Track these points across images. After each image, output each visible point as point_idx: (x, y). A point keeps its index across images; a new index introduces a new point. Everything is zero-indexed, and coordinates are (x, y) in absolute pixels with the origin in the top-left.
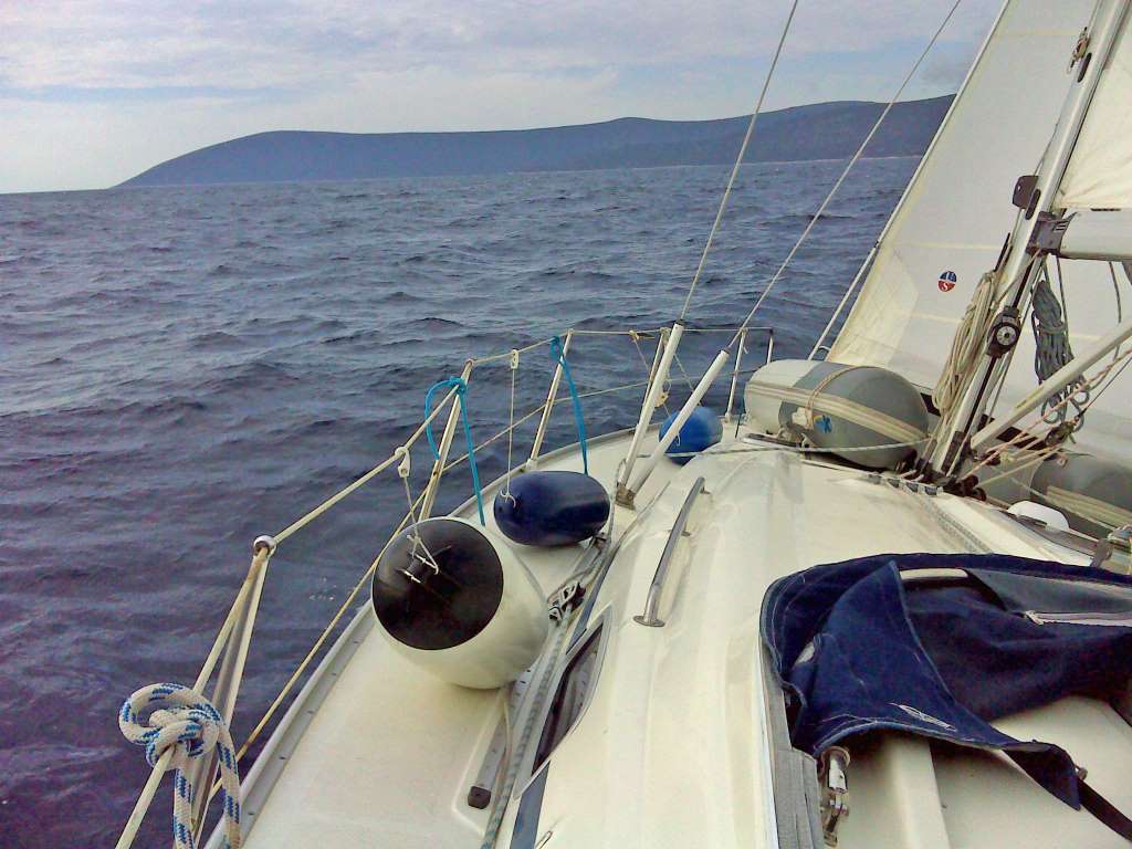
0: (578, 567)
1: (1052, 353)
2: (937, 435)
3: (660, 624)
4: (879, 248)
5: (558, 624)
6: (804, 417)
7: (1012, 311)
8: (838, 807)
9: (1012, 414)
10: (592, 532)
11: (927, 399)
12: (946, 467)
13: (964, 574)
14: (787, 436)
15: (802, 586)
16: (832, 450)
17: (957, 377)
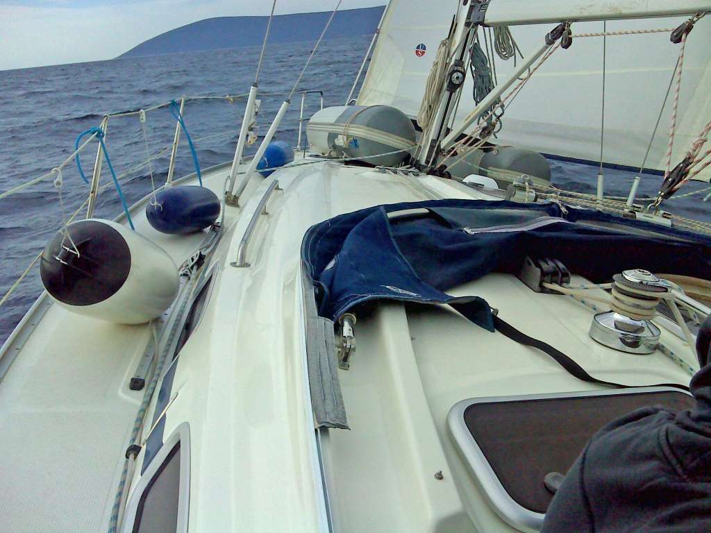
0: (203, 244)
1: (483, 87)
2: (421, 143)
3: (247, 265)
4: (378, 33)
5: (189, 279)
6: (342, 141)
7: (460, 62)
8: (348, 347)
9: (463, 124)
10: (210, 223)
11: (414, 122)
12: (427, 162)
13: (427, 211)
14: (334, 154)
15: (329, 228)
16: (359, 158)
17: (430, 106)
